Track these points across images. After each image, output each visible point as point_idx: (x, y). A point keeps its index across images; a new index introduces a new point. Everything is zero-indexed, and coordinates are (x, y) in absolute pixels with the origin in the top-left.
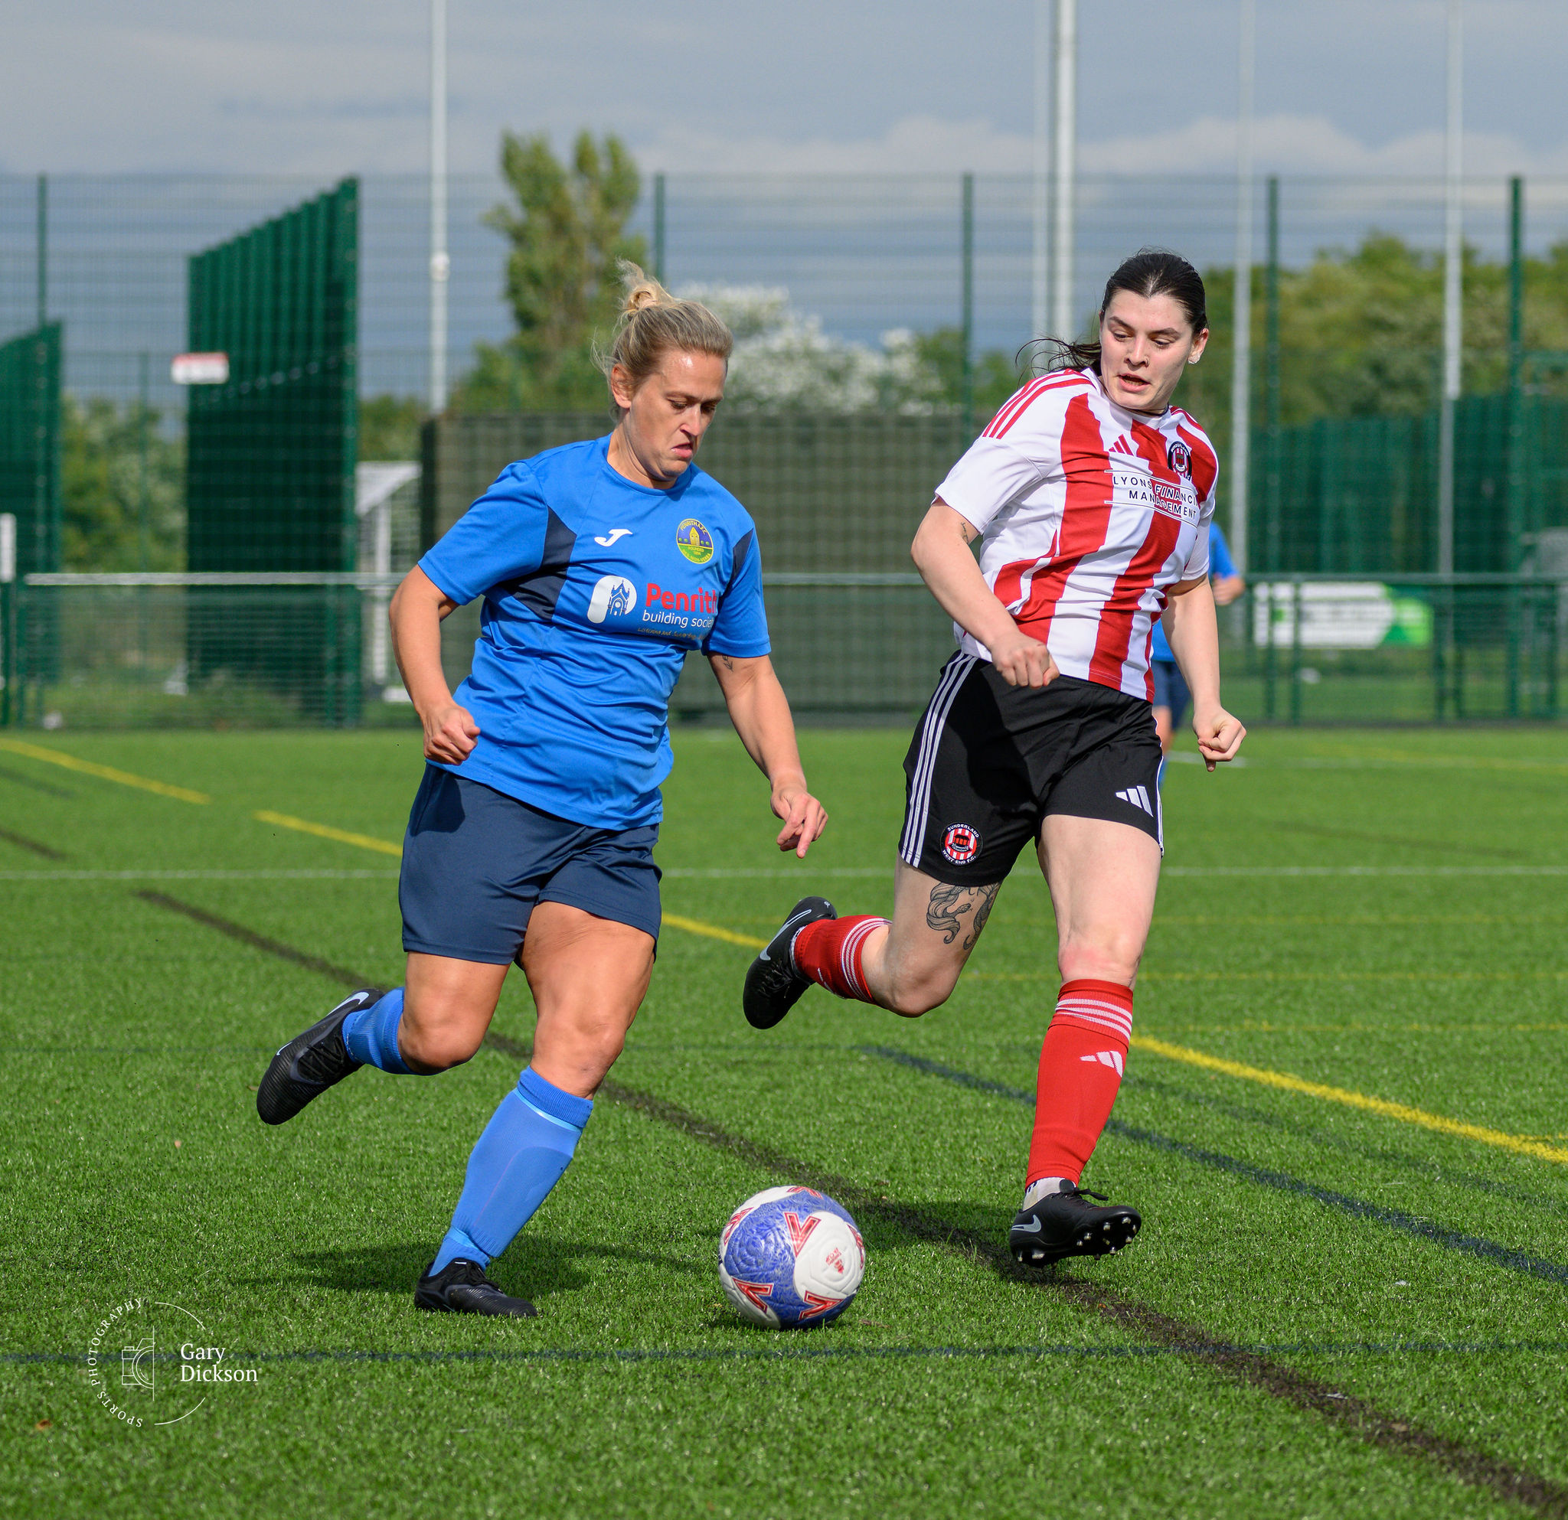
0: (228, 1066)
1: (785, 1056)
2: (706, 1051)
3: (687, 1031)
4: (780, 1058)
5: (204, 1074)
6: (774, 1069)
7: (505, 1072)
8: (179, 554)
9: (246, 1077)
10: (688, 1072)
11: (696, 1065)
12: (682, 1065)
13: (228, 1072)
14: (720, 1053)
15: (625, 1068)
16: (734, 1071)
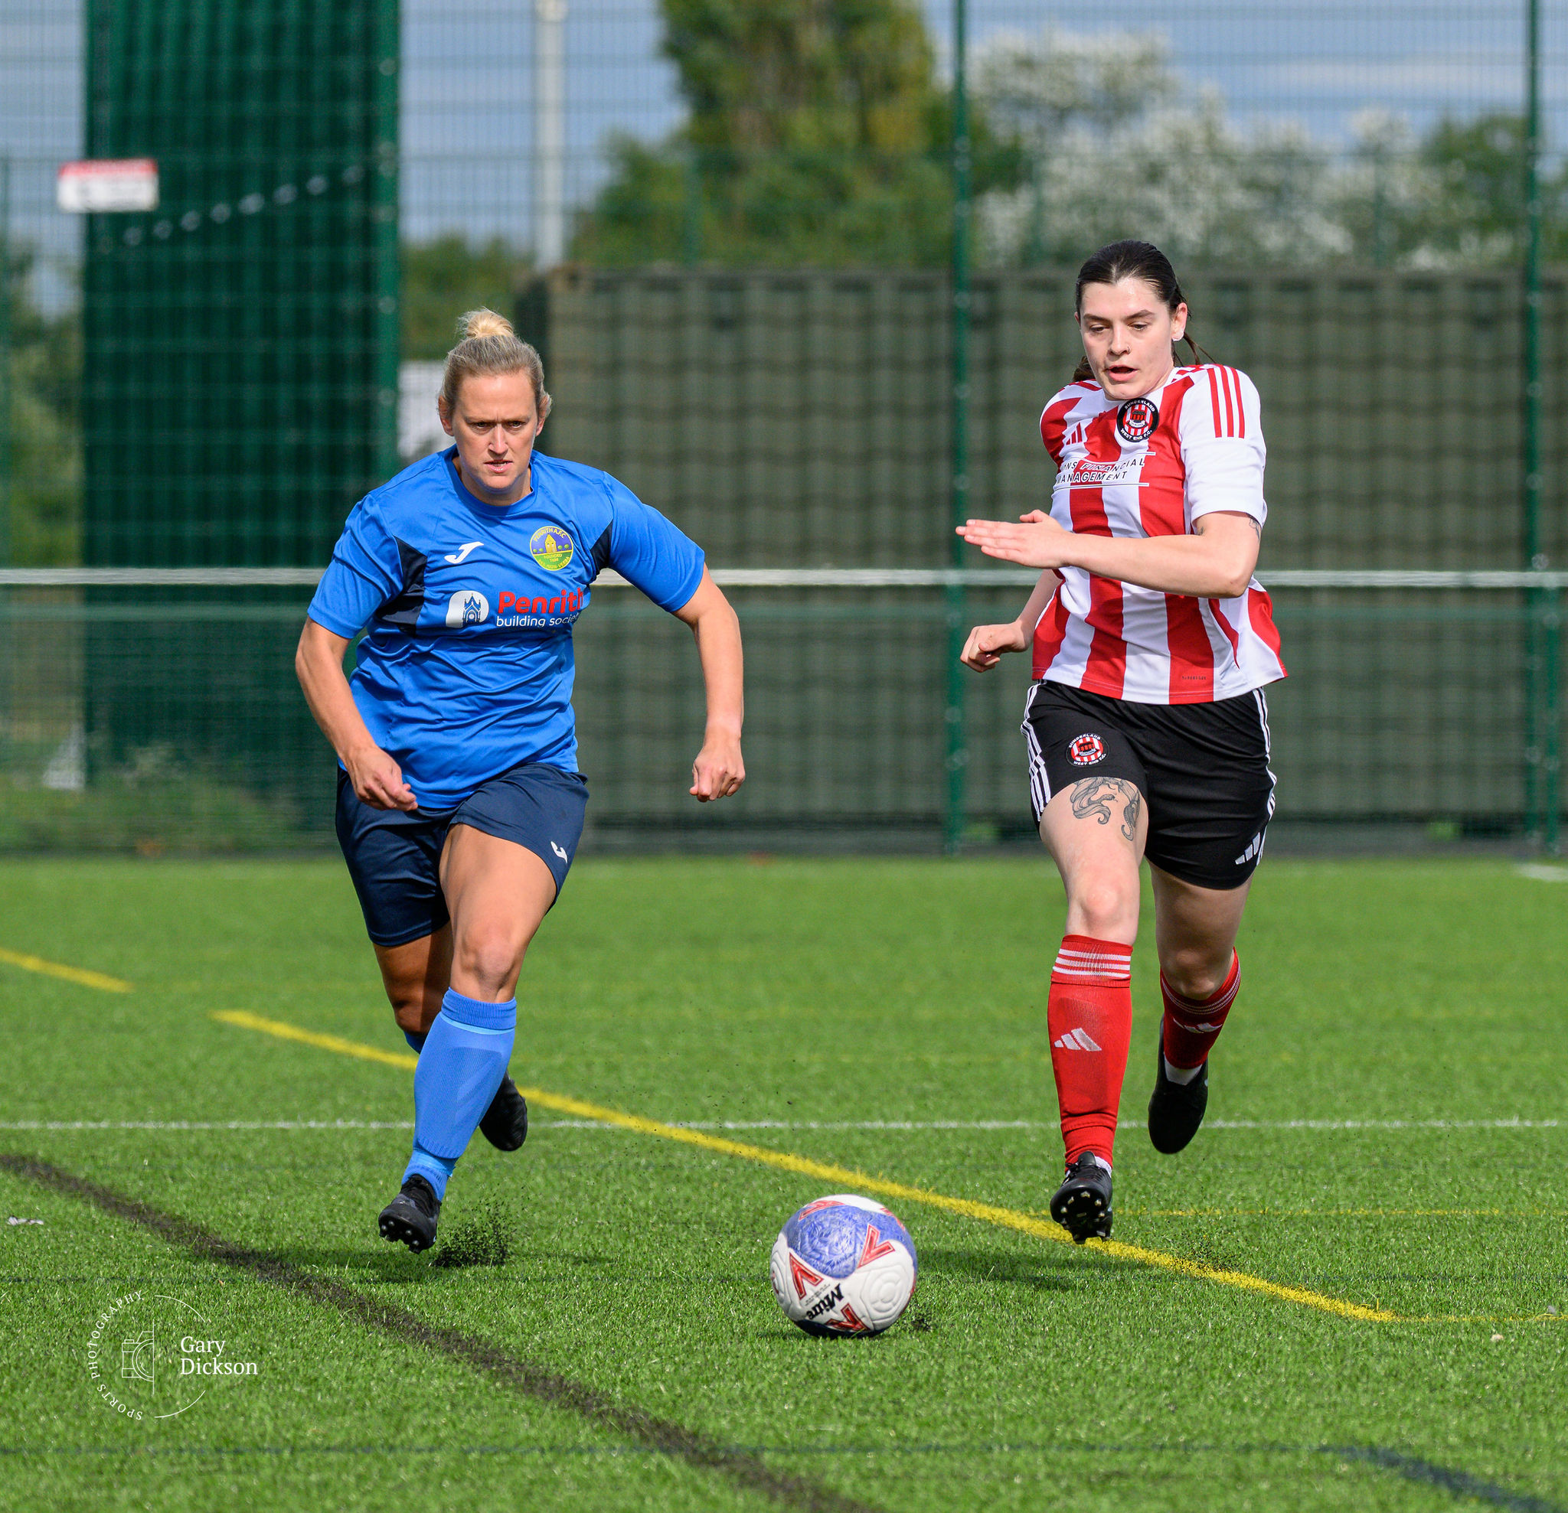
0: (168, 1481)
1: (1198, 1463)
2: (1052, 1453)
3: (1016, 1418)
4: (1188, 1468)
5: (123, 1495)
6: (1178, 1488)
7: (681, 1493)
8: (71, 534)
9: (200, 1502)
10: (1018, 1493)
11: (1033, 1478)
12: (1008, 1479)
13: (168, 1491)
14: (1076, 1457)
15: (901, 1485)
16: (1104, 1491)
